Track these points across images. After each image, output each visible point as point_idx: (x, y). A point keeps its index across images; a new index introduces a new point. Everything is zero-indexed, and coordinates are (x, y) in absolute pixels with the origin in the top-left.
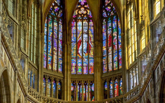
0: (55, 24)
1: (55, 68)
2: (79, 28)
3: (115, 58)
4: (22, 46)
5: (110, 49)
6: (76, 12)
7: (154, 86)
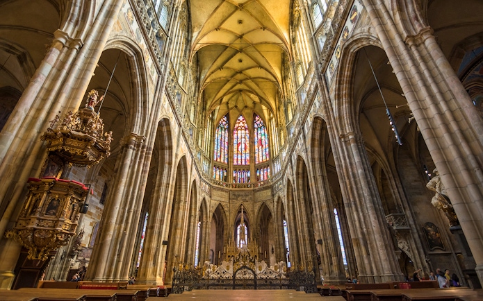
0: (223, 132)
1: (222, 161)
2: (239, 136)
3: (264, 153)
4: (200, 144)
5: (260, 147)
6: (237, 125)
7: (292, 168)
